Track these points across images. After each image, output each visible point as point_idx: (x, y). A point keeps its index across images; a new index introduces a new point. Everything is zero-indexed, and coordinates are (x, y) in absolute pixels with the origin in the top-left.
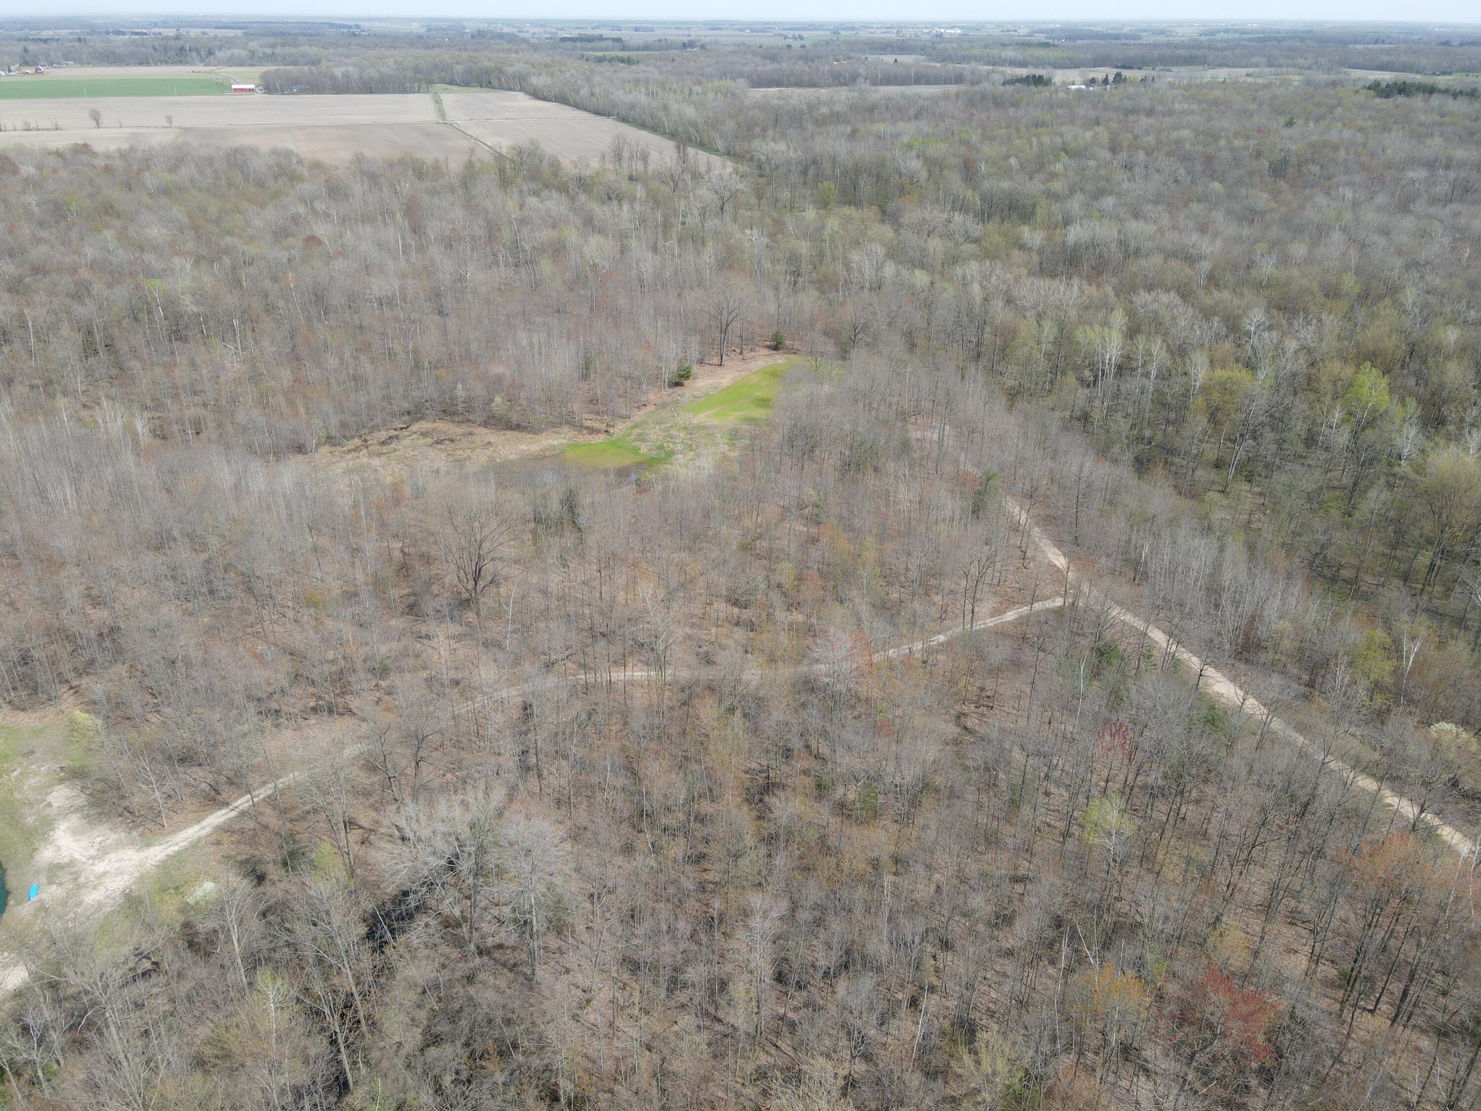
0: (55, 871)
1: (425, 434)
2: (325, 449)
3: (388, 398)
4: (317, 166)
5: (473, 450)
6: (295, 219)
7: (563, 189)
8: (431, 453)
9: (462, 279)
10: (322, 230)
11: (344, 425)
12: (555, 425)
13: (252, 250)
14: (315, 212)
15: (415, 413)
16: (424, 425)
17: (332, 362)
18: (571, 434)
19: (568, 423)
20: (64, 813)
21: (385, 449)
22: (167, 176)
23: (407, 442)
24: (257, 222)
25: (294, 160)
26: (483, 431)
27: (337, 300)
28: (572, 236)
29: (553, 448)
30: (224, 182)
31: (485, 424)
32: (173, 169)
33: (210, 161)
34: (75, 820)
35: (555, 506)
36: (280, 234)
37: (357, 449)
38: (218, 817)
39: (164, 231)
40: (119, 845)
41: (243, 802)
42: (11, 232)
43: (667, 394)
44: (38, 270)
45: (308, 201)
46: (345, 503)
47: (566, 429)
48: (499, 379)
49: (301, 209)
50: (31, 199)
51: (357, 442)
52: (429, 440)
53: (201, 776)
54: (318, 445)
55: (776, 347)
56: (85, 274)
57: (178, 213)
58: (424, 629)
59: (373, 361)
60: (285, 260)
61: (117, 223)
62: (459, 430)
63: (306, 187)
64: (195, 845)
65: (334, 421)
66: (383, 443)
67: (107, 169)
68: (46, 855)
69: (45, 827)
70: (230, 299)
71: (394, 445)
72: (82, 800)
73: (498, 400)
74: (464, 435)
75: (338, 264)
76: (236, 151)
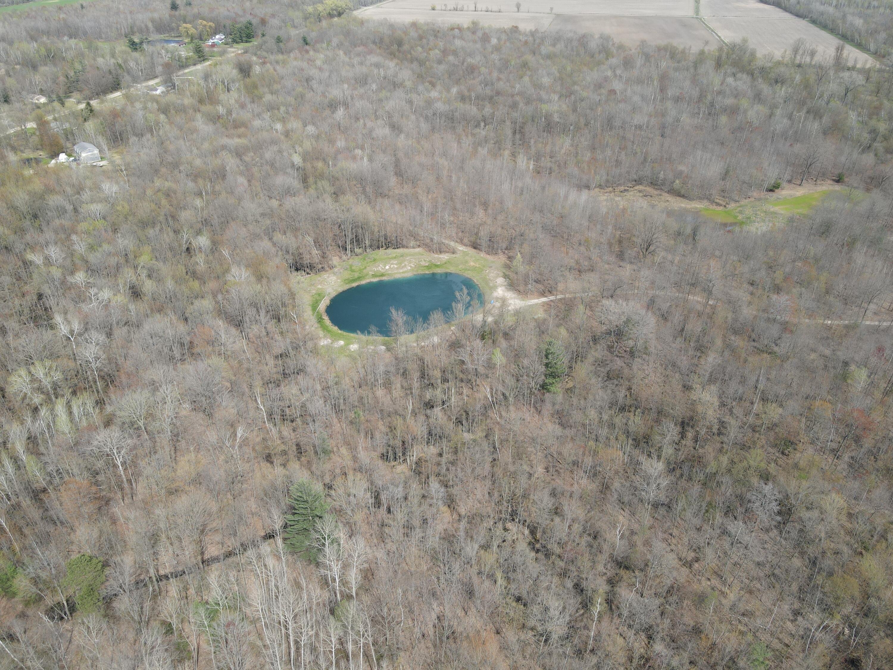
0: (497, 299)
1: (640, 191)
2: (597, 190)
3: (628, 173)
4: (621, 47)
5: (659, 202)
6: (606, 79)
7: (751, 74)
8: (641, 200)
9: (678, 120)
10: (617, 86)
11: (607, 181)
12: (700, 198)
13: (585, 94)
14: (615, 76)
15: (638, 181)
16: (640, 187)
17: (609, 152)
18: (707, 204)
19: (707, 198)
20: (502, 285)
21: (622, 194)
22: (551, 49)
23: (632, 193)
24: (588, 79)
25: (611, 43)
26: (667, 195)
27: (617, 123)
28: (744, 103)
29: (696, 208)
30: (575, 53)
31: (669, 192)
32: (554, 45)
33: (570, 40)
34: (503, 288)
35: (688, 230)
36: (599, 86)
37: (610, 192)
38: (544, 299)
39: (549, 80)
40: (515, 298)
41: (552, 298)
42: (490, 74)
43: (764, 194)
44: (498, 93)
45: (613, 69)
46: (604, 210)
47: (705, 201)
48: (681, 172)
49: (609, 73)
50: (495, 57)
51: (611, 189)
52: (641, 194)
53: (540, 287)
54: (595, 187)
55: (839, 180)
56: (517, 98)
57: (554, 70)
58: (621, 264)
59: (626, 155)
60: (598, 100)
61: (529, 73)
62: (656, 192)
63: (614, 61)
64: (537, 304)
65: (604, 178)
66: (621, 192)
67: (526, 43)
68: (495, 294)
69: (495, 288)
70: (572, 118)
71: (625, 194)
72: (506, 283)
73: (677, 181)
74: (657, 195)
75: (622, 106)
76: (584, 36)
